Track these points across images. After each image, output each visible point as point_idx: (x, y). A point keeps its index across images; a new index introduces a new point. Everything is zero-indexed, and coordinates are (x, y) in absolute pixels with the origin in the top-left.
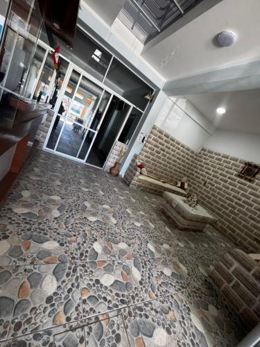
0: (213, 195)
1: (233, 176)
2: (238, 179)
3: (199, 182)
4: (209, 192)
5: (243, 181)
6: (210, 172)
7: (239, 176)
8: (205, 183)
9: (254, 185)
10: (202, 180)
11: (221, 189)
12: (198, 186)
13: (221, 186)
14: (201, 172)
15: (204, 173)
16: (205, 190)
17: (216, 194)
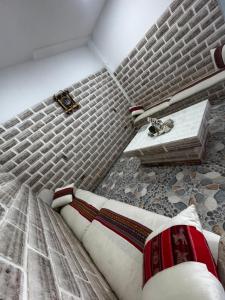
0: (86, 150)
1: (66, 120)
2: (72, 116)
3: (60, 167)
4: (80, 156)
5: (75, 114)
6: (46, 145)
7: (68, 114)
8: (64, 157)
9: (83, 108)
10: (56, 161)
11: (80, 139)
12: (66, 170)
13: (76, 138)
14: (40, 160)
15: (44, 155)
16: (75, 160)
17: (84, 147)
